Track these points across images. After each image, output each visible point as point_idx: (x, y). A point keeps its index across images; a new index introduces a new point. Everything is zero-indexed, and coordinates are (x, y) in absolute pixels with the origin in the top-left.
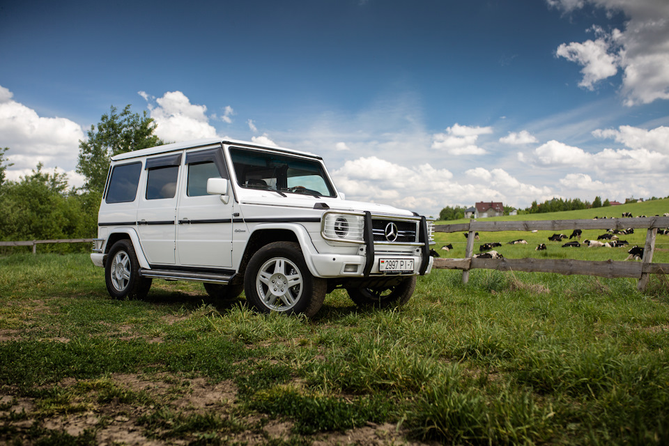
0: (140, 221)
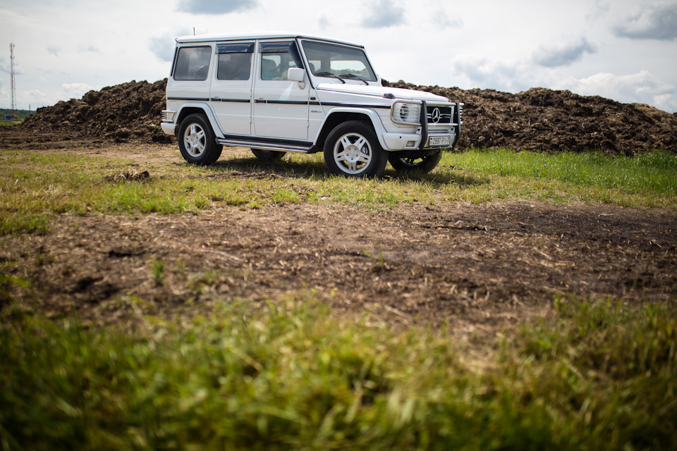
0: (214, 97)
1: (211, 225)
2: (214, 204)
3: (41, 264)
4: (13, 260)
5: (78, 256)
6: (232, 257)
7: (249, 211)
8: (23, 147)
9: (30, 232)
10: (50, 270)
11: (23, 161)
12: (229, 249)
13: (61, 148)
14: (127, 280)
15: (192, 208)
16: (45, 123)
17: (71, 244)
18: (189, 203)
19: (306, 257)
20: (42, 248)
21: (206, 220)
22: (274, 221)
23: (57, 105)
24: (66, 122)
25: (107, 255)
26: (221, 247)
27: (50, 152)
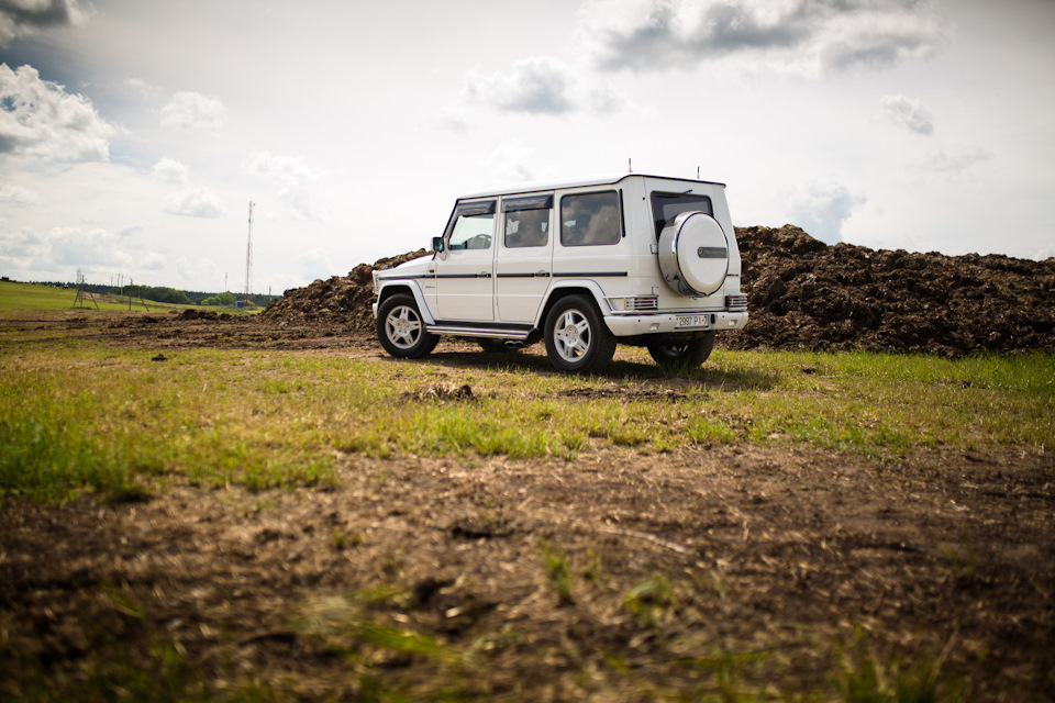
1: (603, 482)
2: (593, 442)
3: (340, 547)
4: (292, 538)
5: (397, 533)
6: (670, 545)
7: (656, 456)
8: (269, 347)
9: (309, 485)
10: (358, 559)
11: (273, 367)
12: (657, 529)
13: (322, 347)
14: (499, 588)
15: (559, 448)
16: (295, 311)
17: (380, 509)
18: (552, 438)
19: (805, 550)
20: (334, 516)
21: (590, 471)
22: (709, 476)
23: (313, 285)
24: (324, 310)
25: (449, 534)
26: (641, 525)
27: (309, 353)
